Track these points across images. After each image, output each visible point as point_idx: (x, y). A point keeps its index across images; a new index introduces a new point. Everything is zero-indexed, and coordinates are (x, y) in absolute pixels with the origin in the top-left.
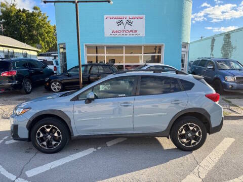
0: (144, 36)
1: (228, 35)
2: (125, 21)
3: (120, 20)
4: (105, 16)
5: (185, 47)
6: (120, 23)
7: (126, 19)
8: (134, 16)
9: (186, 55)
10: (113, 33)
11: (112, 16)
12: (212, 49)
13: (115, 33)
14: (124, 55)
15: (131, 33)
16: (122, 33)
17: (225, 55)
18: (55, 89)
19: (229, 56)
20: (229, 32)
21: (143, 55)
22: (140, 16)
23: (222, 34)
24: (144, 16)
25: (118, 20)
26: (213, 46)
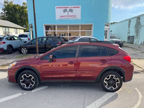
0: (80, 19)
1: (139, 18)
2: (68, 9)
3: (65, 9)
4: (56, 7)
5: (107, 26)
6: (65, 11)
7: (69, 8)
8: (74, 6)
9: (108, 31)
10: (61, 17)
11: (60, 7)
12: (129, 27)
13: (62, 17)
14: (68, 31)
15: (72, 17)
16: (66, 17)
17: (136, 30)
18: (24, 52)
19: (139, 31)
20: (139, 16)
21: (80, 31)
22: (77, 6)
23: (135, 17)
24: (80, 6)
25: (64, 9)
26: (130, 25)
